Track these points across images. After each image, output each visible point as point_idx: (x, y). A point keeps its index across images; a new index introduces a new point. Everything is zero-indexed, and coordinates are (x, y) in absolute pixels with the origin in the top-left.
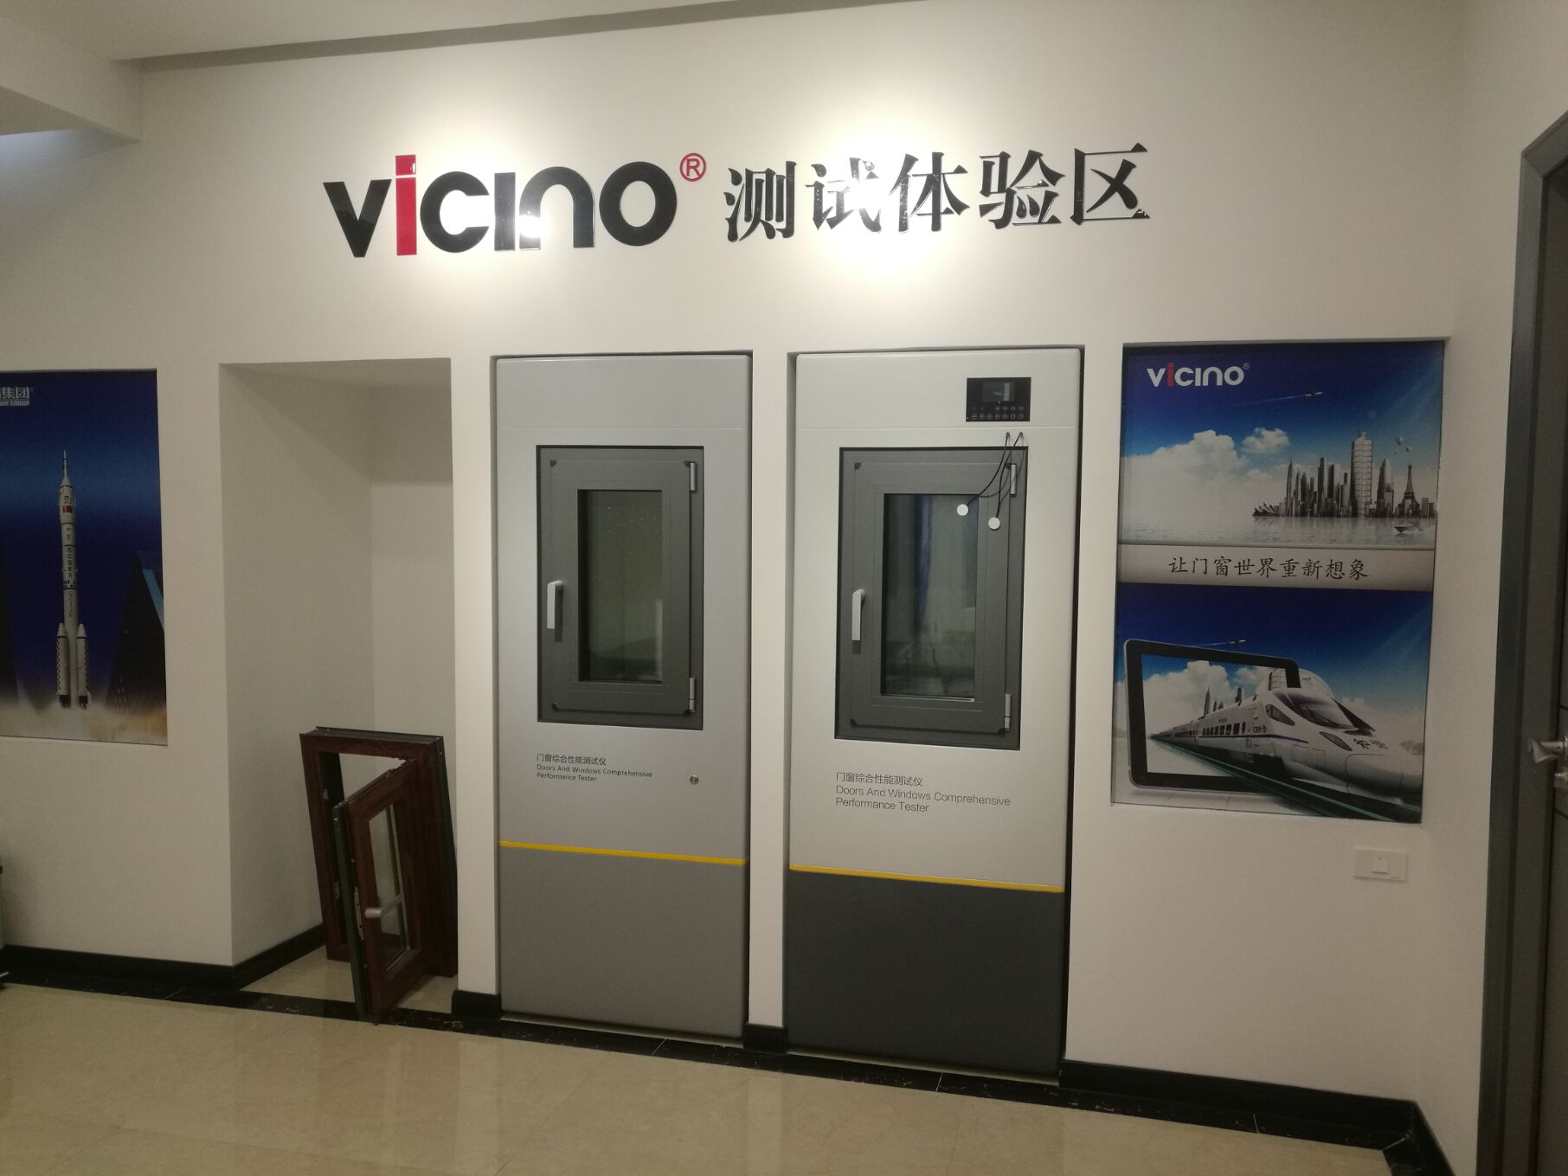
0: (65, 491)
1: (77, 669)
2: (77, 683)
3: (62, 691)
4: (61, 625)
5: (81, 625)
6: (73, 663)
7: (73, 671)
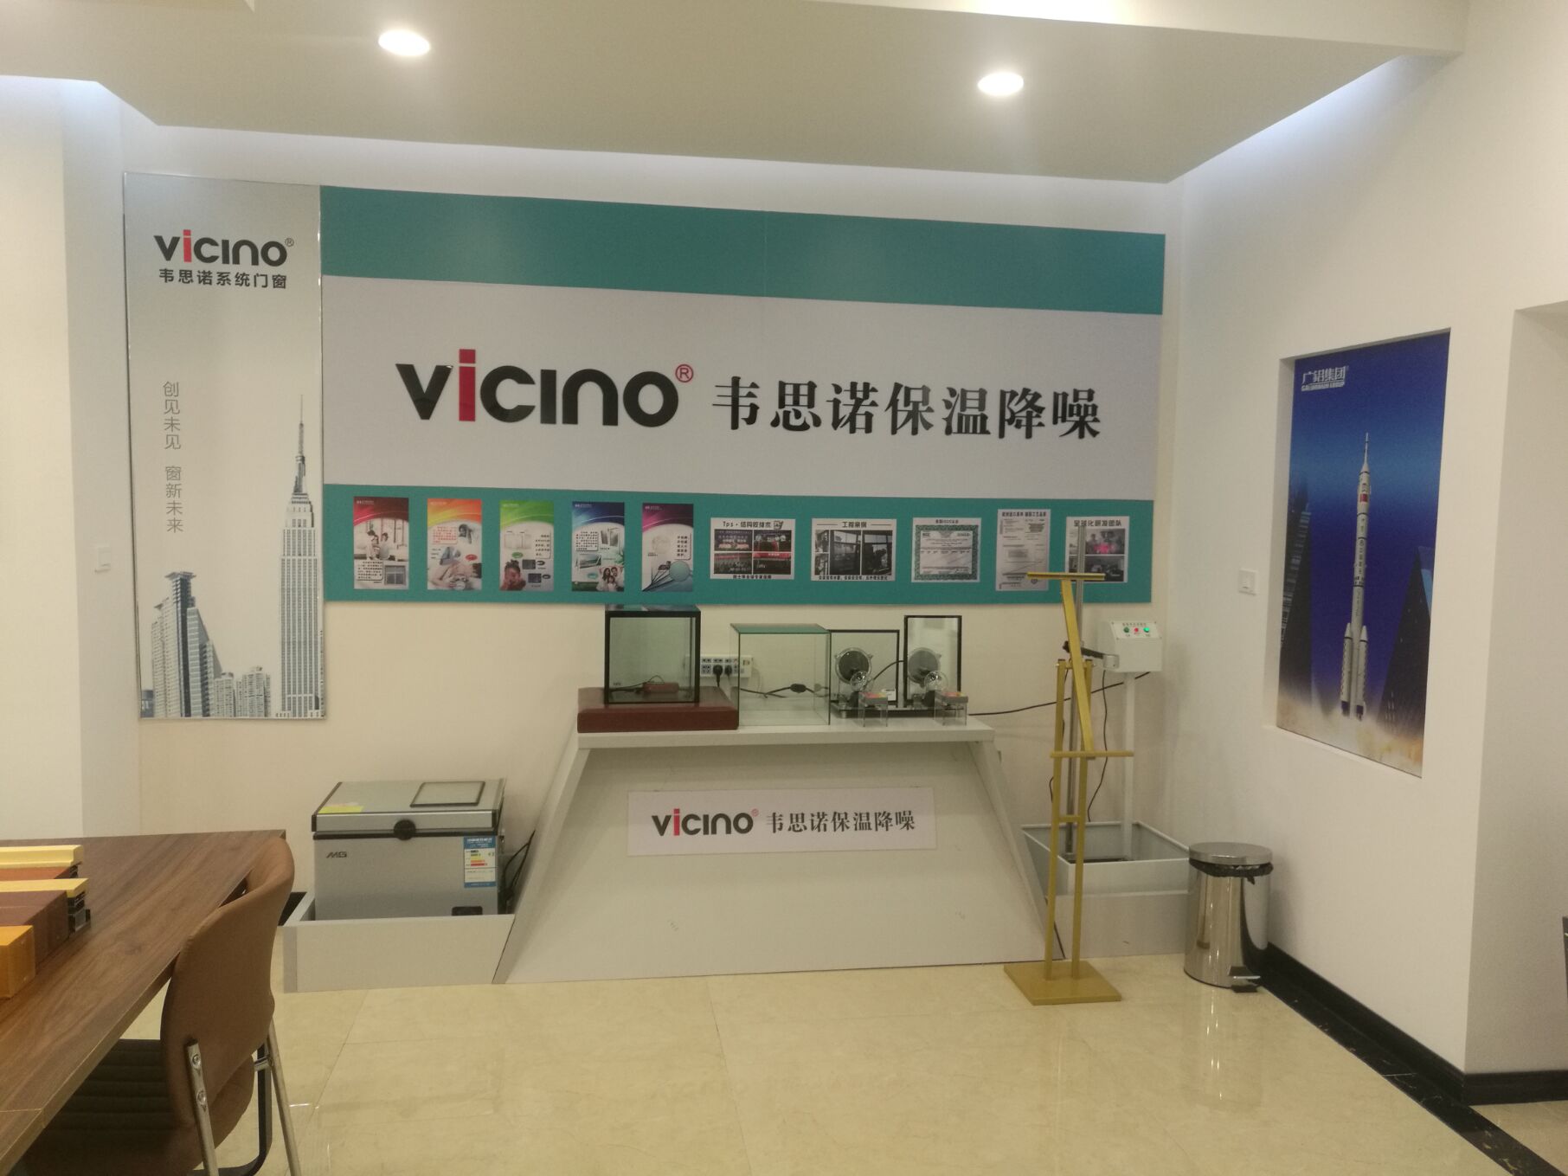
0: (1364, 478)
1: (1358, 675)
2: (1357, 691)
3: (1344, 698)
4: (1349, 625)
5: (1364, 627)
6: (1354, 671)
7: (1354, 676)
